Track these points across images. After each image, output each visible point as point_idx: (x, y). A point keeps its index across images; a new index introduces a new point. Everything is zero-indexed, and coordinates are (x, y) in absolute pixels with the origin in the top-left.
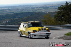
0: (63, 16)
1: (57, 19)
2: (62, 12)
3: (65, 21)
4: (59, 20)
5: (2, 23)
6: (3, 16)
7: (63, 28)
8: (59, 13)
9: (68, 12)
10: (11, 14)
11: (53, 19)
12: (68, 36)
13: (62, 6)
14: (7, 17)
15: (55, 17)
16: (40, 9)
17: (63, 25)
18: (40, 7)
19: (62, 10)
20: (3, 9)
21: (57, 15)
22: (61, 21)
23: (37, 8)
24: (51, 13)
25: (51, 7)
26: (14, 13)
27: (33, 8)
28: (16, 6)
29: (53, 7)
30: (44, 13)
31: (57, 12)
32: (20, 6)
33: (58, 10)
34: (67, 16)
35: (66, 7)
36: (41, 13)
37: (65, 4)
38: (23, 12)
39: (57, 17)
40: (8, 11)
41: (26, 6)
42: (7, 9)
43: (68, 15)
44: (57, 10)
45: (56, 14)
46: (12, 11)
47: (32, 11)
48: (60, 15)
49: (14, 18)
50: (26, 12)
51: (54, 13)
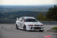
0: (52, 15)
1: (47, 17)
2: (51, 12)
3: (53, 18)
4: (49, 18)
5: (10, 18)
6: (10, 13)
7: (51, 24)
8: (49, 13)
9: (55, 12)
10: (16, 11)
12: (54, 30)
13: (51, 8)
14: (13, 13)
15: (46, 16)
16: (36, 9)
18: (36, 8)
19: (51, 11)
20: (11, 8)
21: (48, 14)
22: (50, 18)
23: (34, 8)
25: (44, 8)
26: (18, 11)
27: (31, 8)
28: (19, 6)
29: (45, 8)
30: (39, 12)
31: (48, 12)
32: (23, 6)
33: (49, 11)
34: (54, 15)
35: (55, 9)
36: (37, 12)
38: (25, 10)
39: (48, 16)
40: (14, 9)
41: (27, 6)
42: (14, 8)
43: (56, 14)
47: (30, 10)
48: (50, 14)
49: (18, 15)
50: (26, 11)
51: (45, 12)
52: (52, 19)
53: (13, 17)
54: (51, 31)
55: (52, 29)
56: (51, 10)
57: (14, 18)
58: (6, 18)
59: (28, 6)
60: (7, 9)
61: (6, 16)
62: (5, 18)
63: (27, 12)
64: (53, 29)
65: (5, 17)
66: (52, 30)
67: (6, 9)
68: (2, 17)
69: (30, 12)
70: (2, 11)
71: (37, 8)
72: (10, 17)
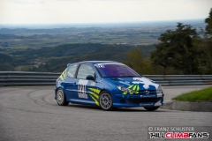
0: (171, 55)
1: (156, 61)
2: (168, 45)
3: (176, 66)
4: (162, 65)
5: (31, 67)
6: (34, 50)
7: (171, 84)
8: (161, 49)
9: (182, 47)
10: (53, 46)
11: (148, 61)
12: (182, 102)
13: (169, 31)
14: (43, 52)
15: (152, 57)
17: (169, 77)
18: (118, 34)
19: (168, 42)
21: (158, 52)
22: (165, 66)
23: (112, 34)
24: (144, 47)
25: (143, 33)
27: (102, 35)
28: (63, 29)
29: (148, 33)
30: (127, 47)
31: (157, 46)
32: (74, 28)
33: (160, 42)
34: (179, 56)
35: (179, 35)
36: (121, 46)
37: (174, 29)
38: (81, 42)
39: (156, 58)
40: (45, 39)
41: (87, 29)
42: (44, 36)
43: (182, 52)
44: (158, 42)
45: (155, 49)
46: (55, 40)
47: (100, 42)
48: (164, 52)
49: (58, 56)
50: (87, 42)
51: (150, 47)
52: (171, 69)
53: (41, 66)
54: (173, 107)
55: (175, 99)
56: (168, 39)
57: (46, 66)
58: (20, 68)
59: (92, 28)
60: (22, 37)
61: (21, 63)
62: (16, 68)
63: (90, 45)
64: (179, 99)
65: (15, 66)
66: (176, 105)
67: (18, 37)
68: (7, 64)
69: (98, 45)
70: (6, 44)
71: (122, 33)
72: (34, 64)
